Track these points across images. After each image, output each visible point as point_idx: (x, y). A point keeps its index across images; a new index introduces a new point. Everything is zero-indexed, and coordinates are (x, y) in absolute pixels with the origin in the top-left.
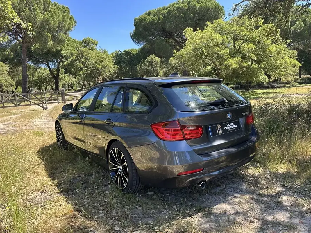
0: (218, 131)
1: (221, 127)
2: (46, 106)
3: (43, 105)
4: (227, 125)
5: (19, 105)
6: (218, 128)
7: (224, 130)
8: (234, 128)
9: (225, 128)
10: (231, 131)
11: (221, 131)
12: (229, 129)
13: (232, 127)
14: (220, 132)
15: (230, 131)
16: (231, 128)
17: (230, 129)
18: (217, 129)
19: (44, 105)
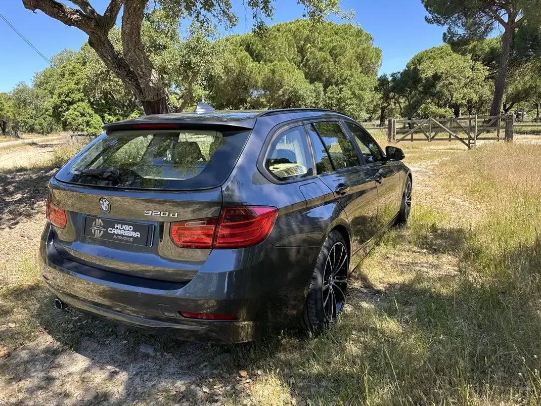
0: (95, 231)
1: (102, 225)
2: (474, 143)
3: (469, 141)
4: (116, 226)
5: (433, 138)
6: (95, 224)
7: (106, 233)
8: (132, 237)
9: (110, 229)
10: (123, 240)
11: (100, 232)
12: (118, 235)
13: (126, 233)
14: (98, 234)
15: (118, 240)
16: (122, 235)
17: (120, 235)
18: (93, 226)
19: (471, 141)
